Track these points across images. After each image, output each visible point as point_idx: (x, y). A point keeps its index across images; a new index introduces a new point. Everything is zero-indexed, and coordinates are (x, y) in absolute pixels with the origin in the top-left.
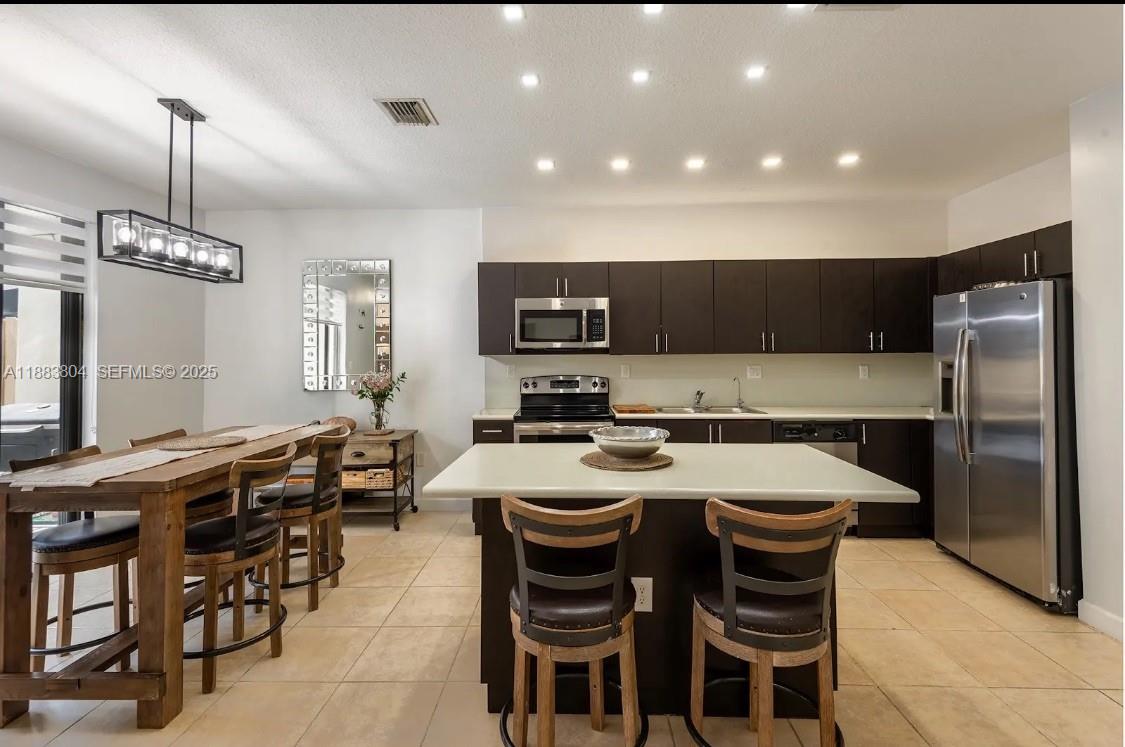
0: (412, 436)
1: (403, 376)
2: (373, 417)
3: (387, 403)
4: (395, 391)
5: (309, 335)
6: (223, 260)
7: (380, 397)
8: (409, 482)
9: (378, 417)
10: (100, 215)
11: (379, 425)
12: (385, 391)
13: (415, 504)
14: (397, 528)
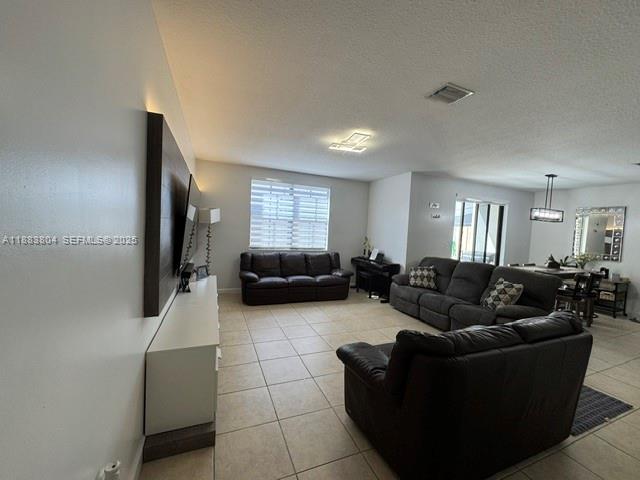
0: (627, 284)
8: (623, 302)
10: (531, 209)
13: (626, 313)
14: (615, 317)
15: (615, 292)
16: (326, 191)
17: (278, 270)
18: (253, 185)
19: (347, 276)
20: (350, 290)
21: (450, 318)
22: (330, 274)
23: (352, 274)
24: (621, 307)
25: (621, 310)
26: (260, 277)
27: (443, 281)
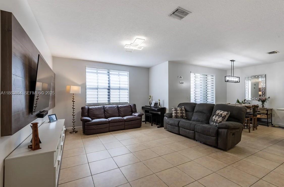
0: (271, 110)
1: (269, 97)
2: (262, 105)
3: (265, 103)
4: (267, 100)
5: (247, 90)
6: (237, 79)
7: (263, 101)
8: (271, 119)
9: (263, 105)
10: (225, 77)
11: (263, 107)
12: (264, 100)
13: (272, 124)
14: (268, 126)
15: (267, 114)
16: (127, 73)
17: (103, 115)
18: (87, 70)
19: (140, 116)
20: (142, 123)
21: (195, 132)
22: (131, 115)
23: (143, 115)
24: (270, 121)
25: (270, 123)
26: (92, 119)
27: (190, 114)
